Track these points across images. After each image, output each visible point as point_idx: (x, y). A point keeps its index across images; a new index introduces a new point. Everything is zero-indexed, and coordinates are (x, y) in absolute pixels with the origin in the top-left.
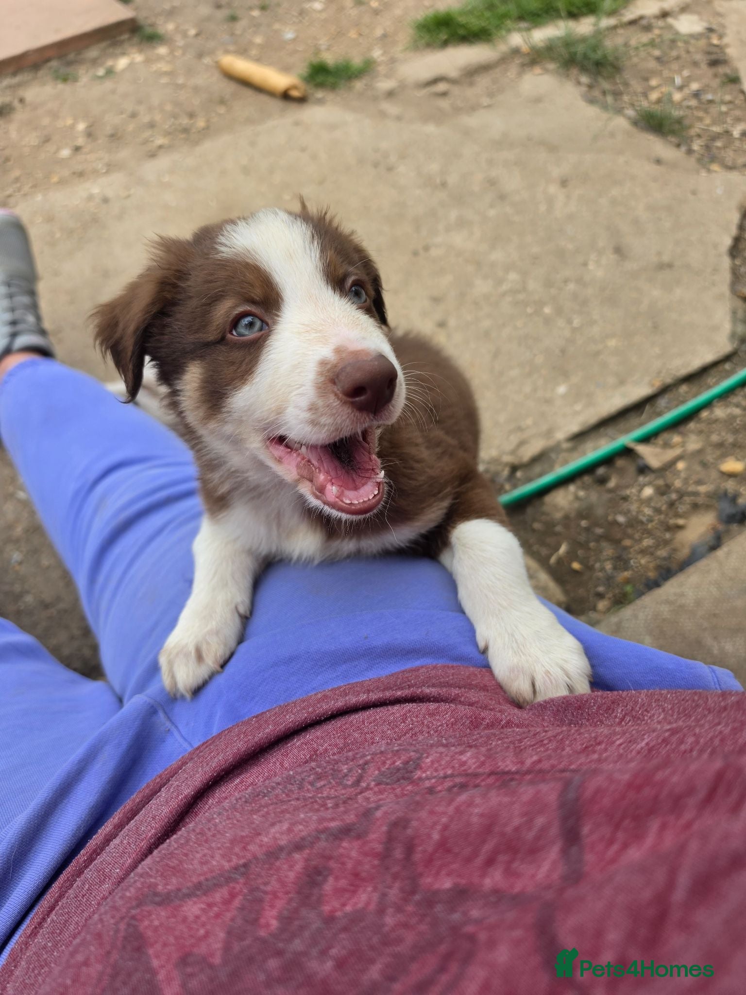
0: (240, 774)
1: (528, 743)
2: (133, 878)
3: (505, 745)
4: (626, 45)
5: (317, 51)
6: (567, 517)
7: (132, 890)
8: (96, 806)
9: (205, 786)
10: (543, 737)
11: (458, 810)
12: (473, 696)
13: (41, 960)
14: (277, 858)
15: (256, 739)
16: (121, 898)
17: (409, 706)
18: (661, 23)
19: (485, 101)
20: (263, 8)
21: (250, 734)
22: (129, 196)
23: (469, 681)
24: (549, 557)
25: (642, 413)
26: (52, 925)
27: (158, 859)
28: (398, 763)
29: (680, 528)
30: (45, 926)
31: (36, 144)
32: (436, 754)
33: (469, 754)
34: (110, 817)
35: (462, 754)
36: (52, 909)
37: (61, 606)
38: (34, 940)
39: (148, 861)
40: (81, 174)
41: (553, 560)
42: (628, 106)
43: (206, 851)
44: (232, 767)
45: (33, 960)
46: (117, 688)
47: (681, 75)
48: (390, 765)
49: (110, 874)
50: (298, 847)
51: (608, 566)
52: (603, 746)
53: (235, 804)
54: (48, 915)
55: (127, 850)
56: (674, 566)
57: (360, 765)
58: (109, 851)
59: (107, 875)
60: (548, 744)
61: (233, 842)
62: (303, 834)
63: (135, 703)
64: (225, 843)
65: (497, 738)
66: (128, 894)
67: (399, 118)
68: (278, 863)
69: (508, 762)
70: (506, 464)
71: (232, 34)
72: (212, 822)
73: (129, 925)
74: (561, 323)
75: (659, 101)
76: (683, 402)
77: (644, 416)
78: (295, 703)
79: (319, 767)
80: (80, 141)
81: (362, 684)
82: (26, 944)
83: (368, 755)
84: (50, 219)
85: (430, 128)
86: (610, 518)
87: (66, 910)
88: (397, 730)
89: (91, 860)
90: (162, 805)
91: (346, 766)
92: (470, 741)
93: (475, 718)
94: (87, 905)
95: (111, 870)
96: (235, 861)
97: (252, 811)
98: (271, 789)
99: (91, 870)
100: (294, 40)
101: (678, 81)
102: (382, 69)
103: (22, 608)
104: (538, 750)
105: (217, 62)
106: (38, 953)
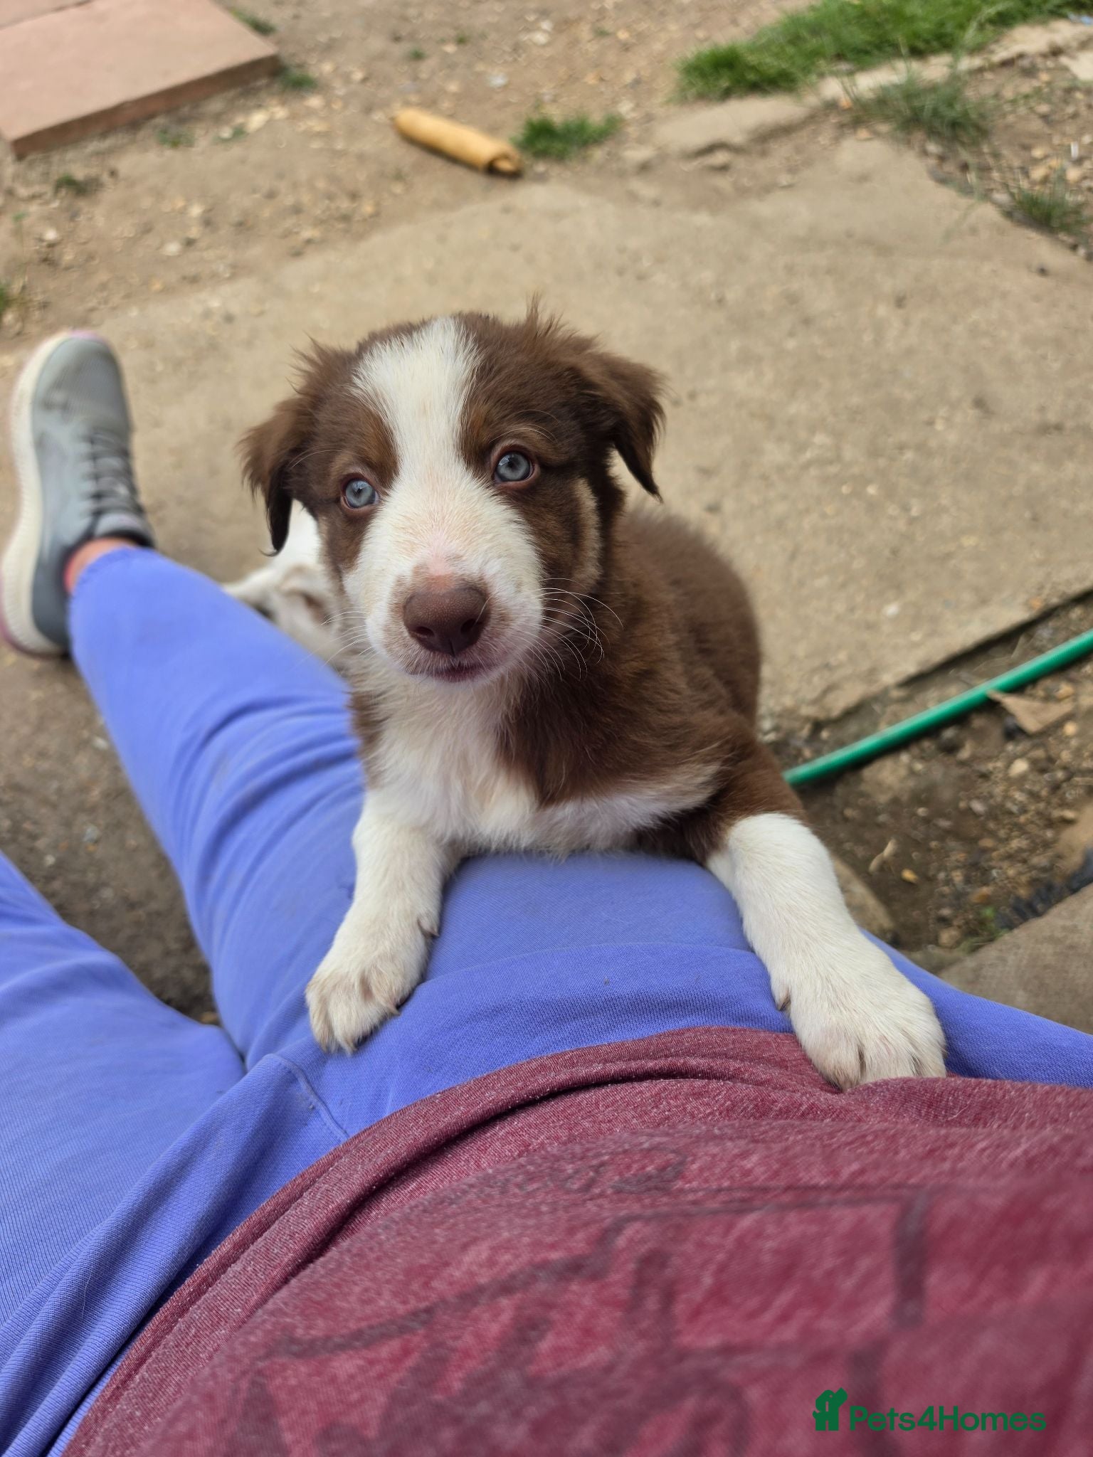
0: (418, 1177)
1: (844, 1139)
2: (261, 1316)
3: (808, 1142)
4: (997, 96)
5: (538, 104)
6: (895, 801)
7: (259, 1333)
8: (206, 1219)
9: (366, 1191)
10: (865, 1130)
11: (740, 1242)
12: (761, 1072)
13: (125, 1435)
14: (475, 1304)
15: (441, 1125)
16: (244, 1344)
17: (663, 1083)
18: (1050, 64)
19: (784, 179)
20: (461, 41)
21: (432, 1118)
22: (261, 313)
23: (758, 1052)
24: (868, 861)
25: (1013, 648)
26: (142, 1385)
27: (296, 1291)
28: (650, 1169)
29: (1069, 822)
30: (132, 1385)
31: (131, 235)
32: (706, 1157)
33: (755, 1158)
34: (228, 1233)
35: (745, 1158)
36: (142, 1361)
37: (154, 906)
38: (115, 1406)
39: (284, 1293)
40: (194, 280)
41: (874, 865)
42: (1000, 187)
43: (368, 1284)
44: (405, 1166)
45: (114, 1435)
46: (237, 1038)
47: (1080, 141)
48: (637, 1170)
49: (227, 1315)
50: (506, 1288)
51: (958, 876)
52: (956, 1150)
53: (408, 1213)
54: (136, 1370)
55: (252, 1282)
56: (1058, 882)
57: (593, 1166)
58: (226, 1281)
59: (223, 1316)
60: (873, 1141)
61: (410, 1272)
62: (513, 1268)
63: (264, 1067)
64: (397, 1274)
65: (796, 1130)
66: (253, 1339)
67: (656, 203)
68: (476, 1311)
69: (814, 1173)
70: (807, 719)
71: (415, 78)
72: (375, 1239)
73: (254, 1383)
74: (892, 510)
75: (1045, 180)
76: (1077, 633)
77: (1016, 653)
78: (498, 1074)
79: (531, 1163)
80: (194, 232)
81: (597, 1049)
82: (104, 1411)
83: (605, 1154)
84: (149, 344)
85: (702, 219)
86: (962, 805)
87: (163, 1365)
88: (646, 1118)
89: (199, 1292)
90: (304, 1218)
91: (571, 1166)
92: (756, 1134)
93: (762, 1100)
94: (194, 1358)
95: (228, 1309)
96: (413, 1304)
97: (432, 1223)
98: (461, 1193)
99: (199, 1307)
100: (505, 87)
101: (1075, 151)
102: (632, 131)
103: (97, 907)
104: (859, 1151)
105: (393, 119)
106: (122, 1425)
